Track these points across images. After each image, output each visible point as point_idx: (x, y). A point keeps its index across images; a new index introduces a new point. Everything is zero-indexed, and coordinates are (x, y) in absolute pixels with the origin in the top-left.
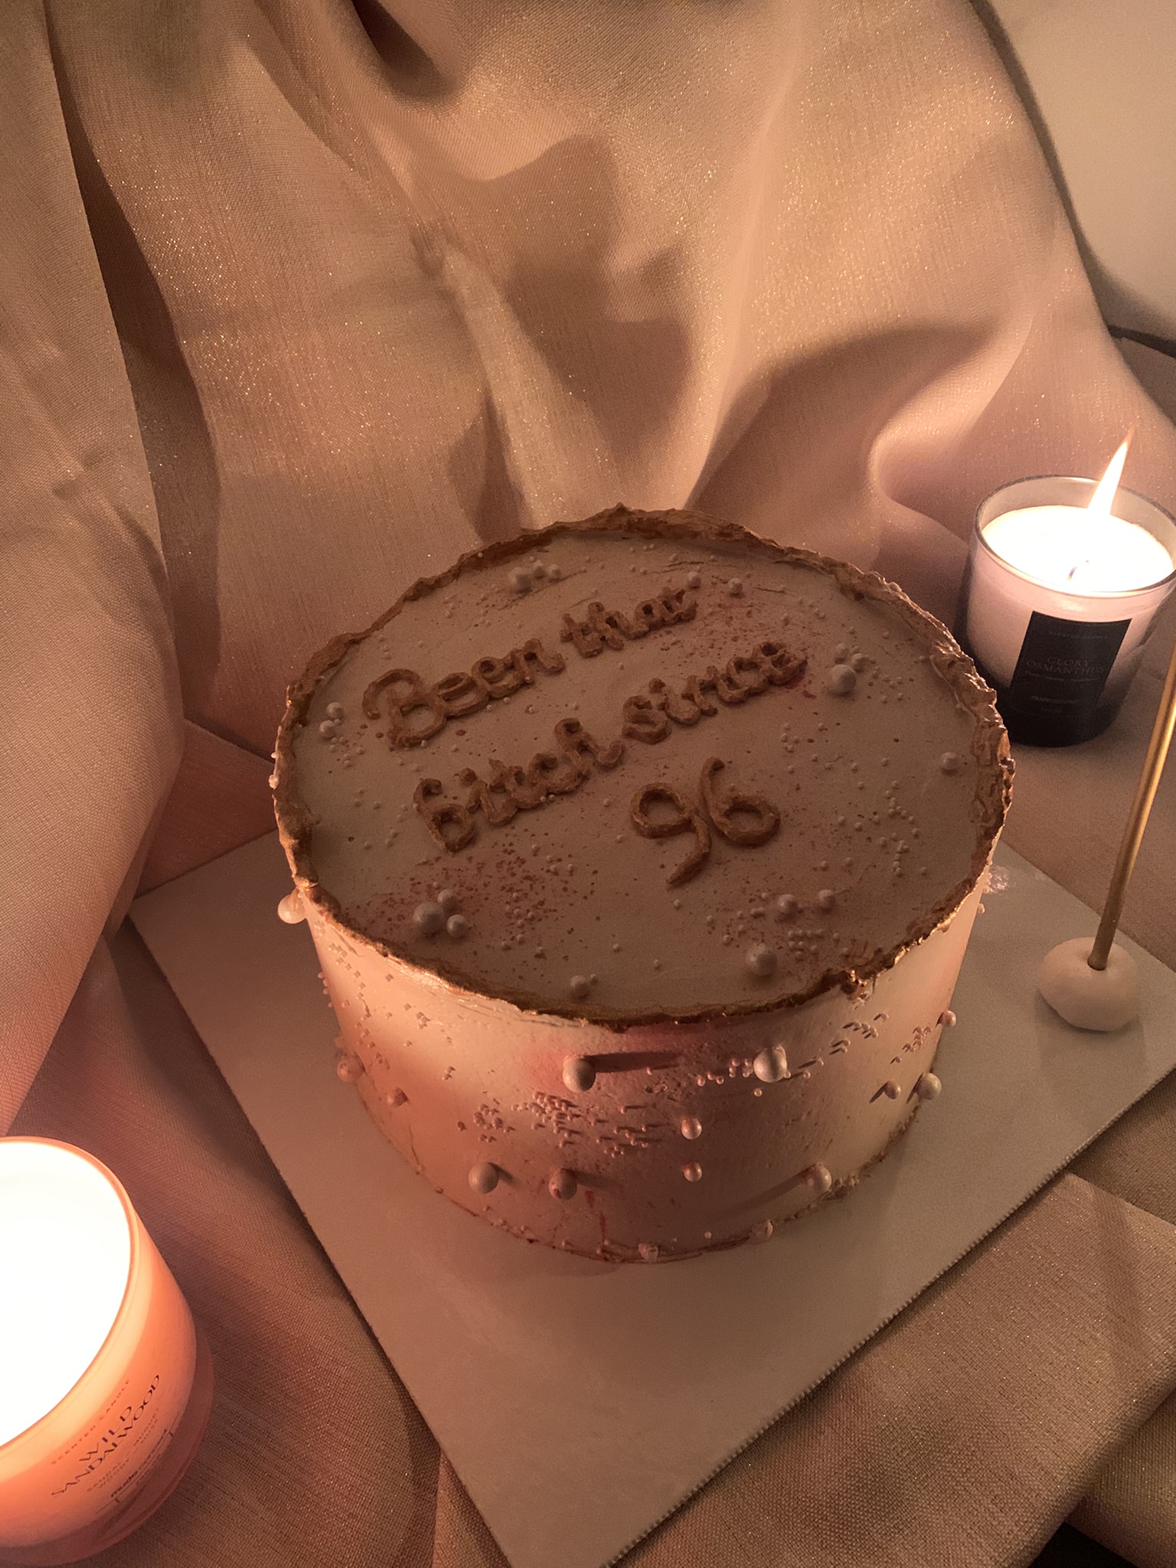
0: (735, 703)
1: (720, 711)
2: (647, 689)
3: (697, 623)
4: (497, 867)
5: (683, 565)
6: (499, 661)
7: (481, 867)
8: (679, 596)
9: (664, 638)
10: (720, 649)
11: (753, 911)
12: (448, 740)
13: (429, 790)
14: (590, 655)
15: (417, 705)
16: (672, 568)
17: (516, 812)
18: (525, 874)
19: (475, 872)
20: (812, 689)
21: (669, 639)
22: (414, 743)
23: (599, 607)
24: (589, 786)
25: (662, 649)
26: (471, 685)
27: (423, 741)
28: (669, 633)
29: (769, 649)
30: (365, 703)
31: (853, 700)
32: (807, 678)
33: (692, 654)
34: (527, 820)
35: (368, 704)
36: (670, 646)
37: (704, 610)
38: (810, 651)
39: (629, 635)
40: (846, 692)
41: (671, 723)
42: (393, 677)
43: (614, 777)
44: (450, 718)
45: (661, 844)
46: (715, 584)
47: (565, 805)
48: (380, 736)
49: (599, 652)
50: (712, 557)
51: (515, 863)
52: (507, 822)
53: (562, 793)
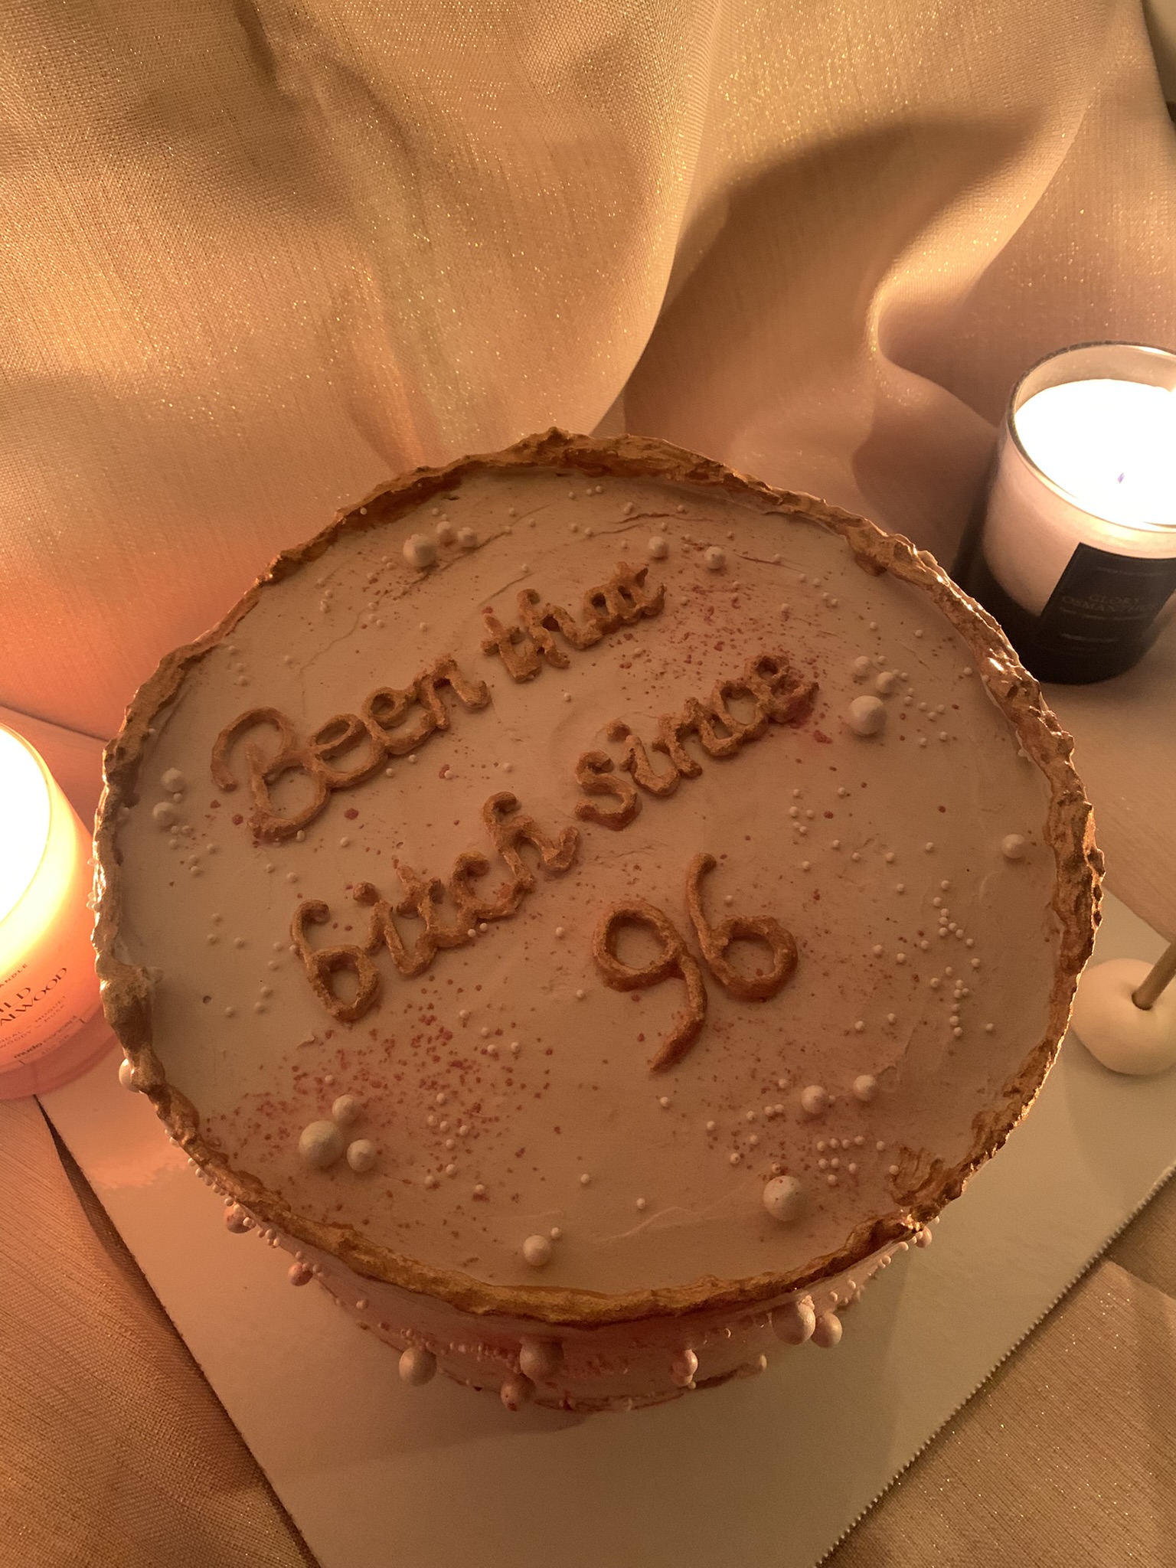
0: (726, 757)
1: (706, 772)
2: (604, 737)
3: (667, 620)
4: (412, 1045)
5: (642, 520)
6: (399, 693)
7: (390, 1046)
8: (640, 578)
9: (622, 648)
10: (700, 663)
11: (769, 1110)
12: (336, 829)
13: (312, 917)
14: (523, 680)
15: (288, 768)
16: (627, 525)
17: (436, 953)
18: (452, 1059)
19: (383, 1055)
20: (828, 727)
21: (630, 648)
22: (285, 835)
23: (532, 597)
24: (533, 904)
25: (622, 666)
26: (362, 733)
27: (299, 833)
28: (629, 637)
29: (766, 666)
30: (215, 767)
31: (882, 745)
32: (819, 709)
33: (662, 673)
34: (452, 966)
35: (219, 765)
36: (631, 661)
37: (676, 598)
38: (820, 664)
39: (576, 644)
40: (872, 734)
41: (642, 795)
42: (253, 721)
43: (568, 884)
44: (334, 789)
45: (636, 999)
46: (687, 551)
47: (501, 936)
48: (238, 820)
49: (536, 673)
50: (680, 507)
51: (438, 1038)
52: (423, 969)
53: (498, 918)
